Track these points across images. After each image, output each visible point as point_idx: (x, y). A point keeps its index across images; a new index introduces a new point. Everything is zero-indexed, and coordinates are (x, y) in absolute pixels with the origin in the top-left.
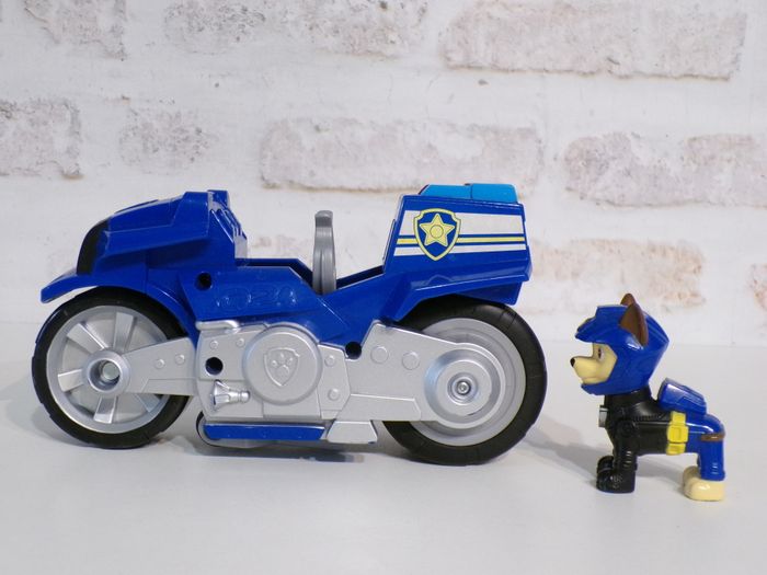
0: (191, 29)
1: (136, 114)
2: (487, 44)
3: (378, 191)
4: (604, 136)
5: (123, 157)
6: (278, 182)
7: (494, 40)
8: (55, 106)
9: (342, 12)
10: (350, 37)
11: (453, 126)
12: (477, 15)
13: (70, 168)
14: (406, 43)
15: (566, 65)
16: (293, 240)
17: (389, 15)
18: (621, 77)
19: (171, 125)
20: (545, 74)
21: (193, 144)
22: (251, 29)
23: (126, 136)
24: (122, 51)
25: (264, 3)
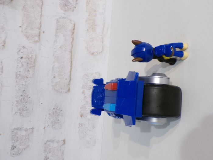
0: (26, 110)
1: (49, 125)
2: (33, 30)
3: (71, 62)
5: (60, 129)
6: (68, 88)
7: (32, 28)
8: (46, 146)
9: (23, 69)
10: (30, 67)
11: (55, 41)
12: (25, 32)
13: (62, 142)
14: (32, 52)
15: (40, 9)
16: (83, 85)
17: (24, 56)
19: (52, 116)
20: (42, 15)
21: (57, 110)
22: (27, 94)
23: (54, 128)
24: (31, 129)
25: (20, 90)
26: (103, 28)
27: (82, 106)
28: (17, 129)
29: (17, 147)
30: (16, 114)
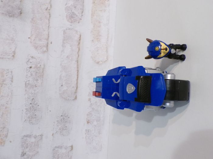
0: (35, 118)
1: (57, 132)
2: (41, 41)
3: (78, 71)
4: (66, 12)
5: (68, 135)
6: (75, 96)
7: (41, 39)
8: (54, 152)
9: (32, 79)
10: (39, 76)
11: (62, 51)
12: (34, 43)
13: (70, 149)
14: (41, 62)
15: (47, 21)
17: (33, 66)
18: (51, 7)
19: (60, 123)
20: (50, 27)
21: (65, 117)
22: (36, 102)
23: (62, 134)
24: (41, 135)
25: (29, 98)
26: (108, 38)
27: (89, 113)
28: (27, 136)
29: (27, 153)
30: (25, 122)
